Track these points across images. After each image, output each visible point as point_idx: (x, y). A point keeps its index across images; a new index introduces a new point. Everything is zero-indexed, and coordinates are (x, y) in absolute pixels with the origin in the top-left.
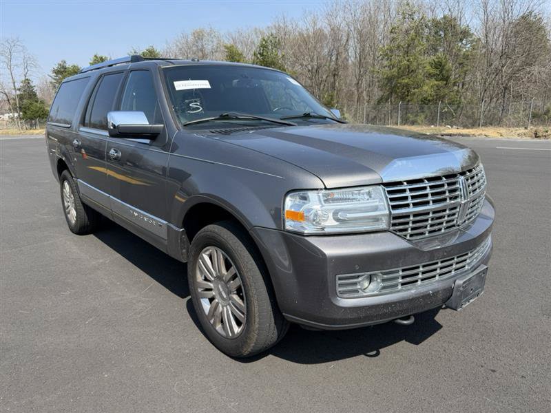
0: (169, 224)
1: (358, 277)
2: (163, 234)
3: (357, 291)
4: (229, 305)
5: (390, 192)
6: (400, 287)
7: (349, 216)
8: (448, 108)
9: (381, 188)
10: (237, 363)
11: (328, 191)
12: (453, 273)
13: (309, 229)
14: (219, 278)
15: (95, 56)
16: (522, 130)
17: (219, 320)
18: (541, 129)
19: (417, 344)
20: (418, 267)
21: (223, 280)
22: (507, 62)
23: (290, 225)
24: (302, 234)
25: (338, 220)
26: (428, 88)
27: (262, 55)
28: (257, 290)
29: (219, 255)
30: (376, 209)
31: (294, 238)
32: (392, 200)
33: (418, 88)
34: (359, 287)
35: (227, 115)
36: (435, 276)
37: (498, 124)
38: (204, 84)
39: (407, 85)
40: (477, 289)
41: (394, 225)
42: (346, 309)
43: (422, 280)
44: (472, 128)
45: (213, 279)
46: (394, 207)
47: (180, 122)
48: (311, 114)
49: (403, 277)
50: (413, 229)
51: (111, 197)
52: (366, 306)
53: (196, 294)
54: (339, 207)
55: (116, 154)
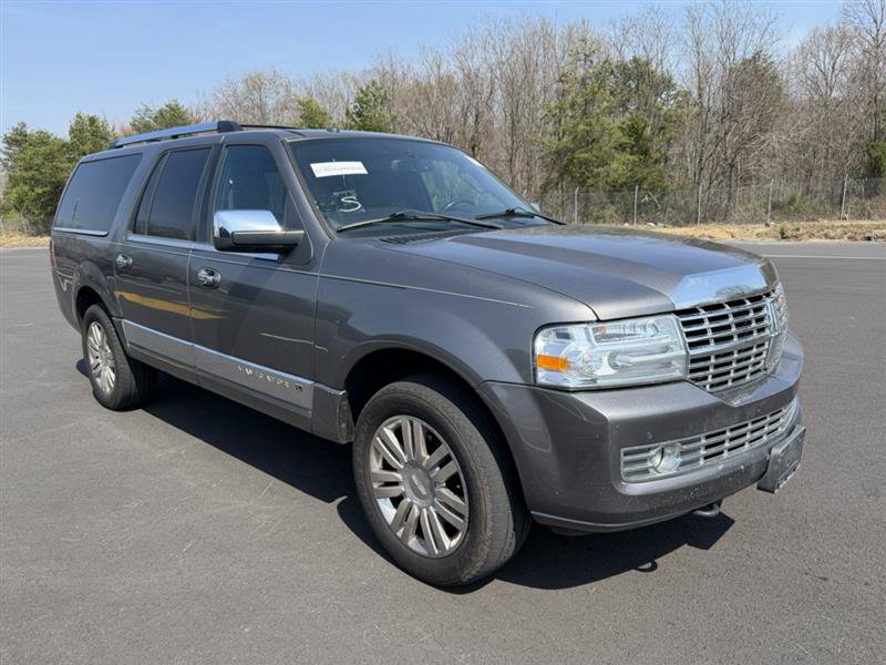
0: (317, 385)
1: (649, 449)
2: (306, 400)
3: (646, 471)
4: (434, 505)
5: (685, 324)
6: (702, 462)
7: (633, 360)
8: (649, 196)
9: (673, 317)
10: (449, 596)
11: (601, 325)
12: (765, 438)
13: (573, 381)
14: (414, 464)
15: (79, 116)
16: (762, 229)
17: (413, 529)
18: (789, 226)
19: (707, 548)
20: (724, 432)
21: (422, 467)
22: (730, 126)
23: (543, 377)
24: (566, 390)
25: (614, 366)
26: (619, 166)
27: (359, 114)
28: (488, 477)
29: (416, 428)
30: (666, 349)
31: (549, 394)
32: (689, 334)
33: (603, 166)
34: (649, 464)
35: (402, 215)
36: (743, 445)
37: (724, 220)
38: (356, 168)
39: (586, 162)
40: (794, 459)
41: (692, 371)
42: (634, 498)
43: (730, 450)
44: (686, 226)
45: (402, 467)
46: (692, 345)
47: (331, 226)
48: (516, 211)
49: (707, 447)
50: (714, 376)
51: (196, 346)
52: (661, 493)
53: (368, 492)
54: (616, 348)
55: (211, 278)
